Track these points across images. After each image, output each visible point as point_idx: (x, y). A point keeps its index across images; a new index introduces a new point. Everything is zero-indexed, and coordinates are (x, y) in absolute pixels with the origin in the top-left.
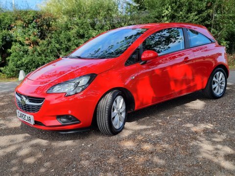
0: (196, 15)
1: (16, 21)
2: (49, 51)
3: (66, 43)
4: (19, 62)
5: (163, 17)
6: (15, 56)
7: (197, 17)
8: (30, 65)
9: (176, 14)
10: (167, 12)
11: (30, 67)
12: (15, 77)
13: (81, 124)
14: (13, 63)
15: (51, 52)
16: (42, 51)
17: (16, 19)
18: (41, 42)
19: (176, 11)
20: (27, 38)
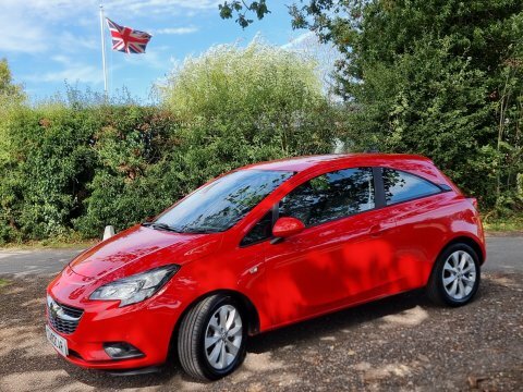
0: (464, 114)
1: (103, 128)
2: (163, 187)
3: (196, 170)
4: (105, 209)
5: (392, 118)
6: (99, 197)
7: (464, 120)
8: (127, 214)
9: (418, 113)
10: (399, 109)
11: (126, 218)
12: (97, 237)
13: (146, 359)
14: (95, 210)
15: (167, 189)
16: (149, 186)
17: (103, 125)
18: (149, 168)
19: (419, 106)
20: (121, 161)
